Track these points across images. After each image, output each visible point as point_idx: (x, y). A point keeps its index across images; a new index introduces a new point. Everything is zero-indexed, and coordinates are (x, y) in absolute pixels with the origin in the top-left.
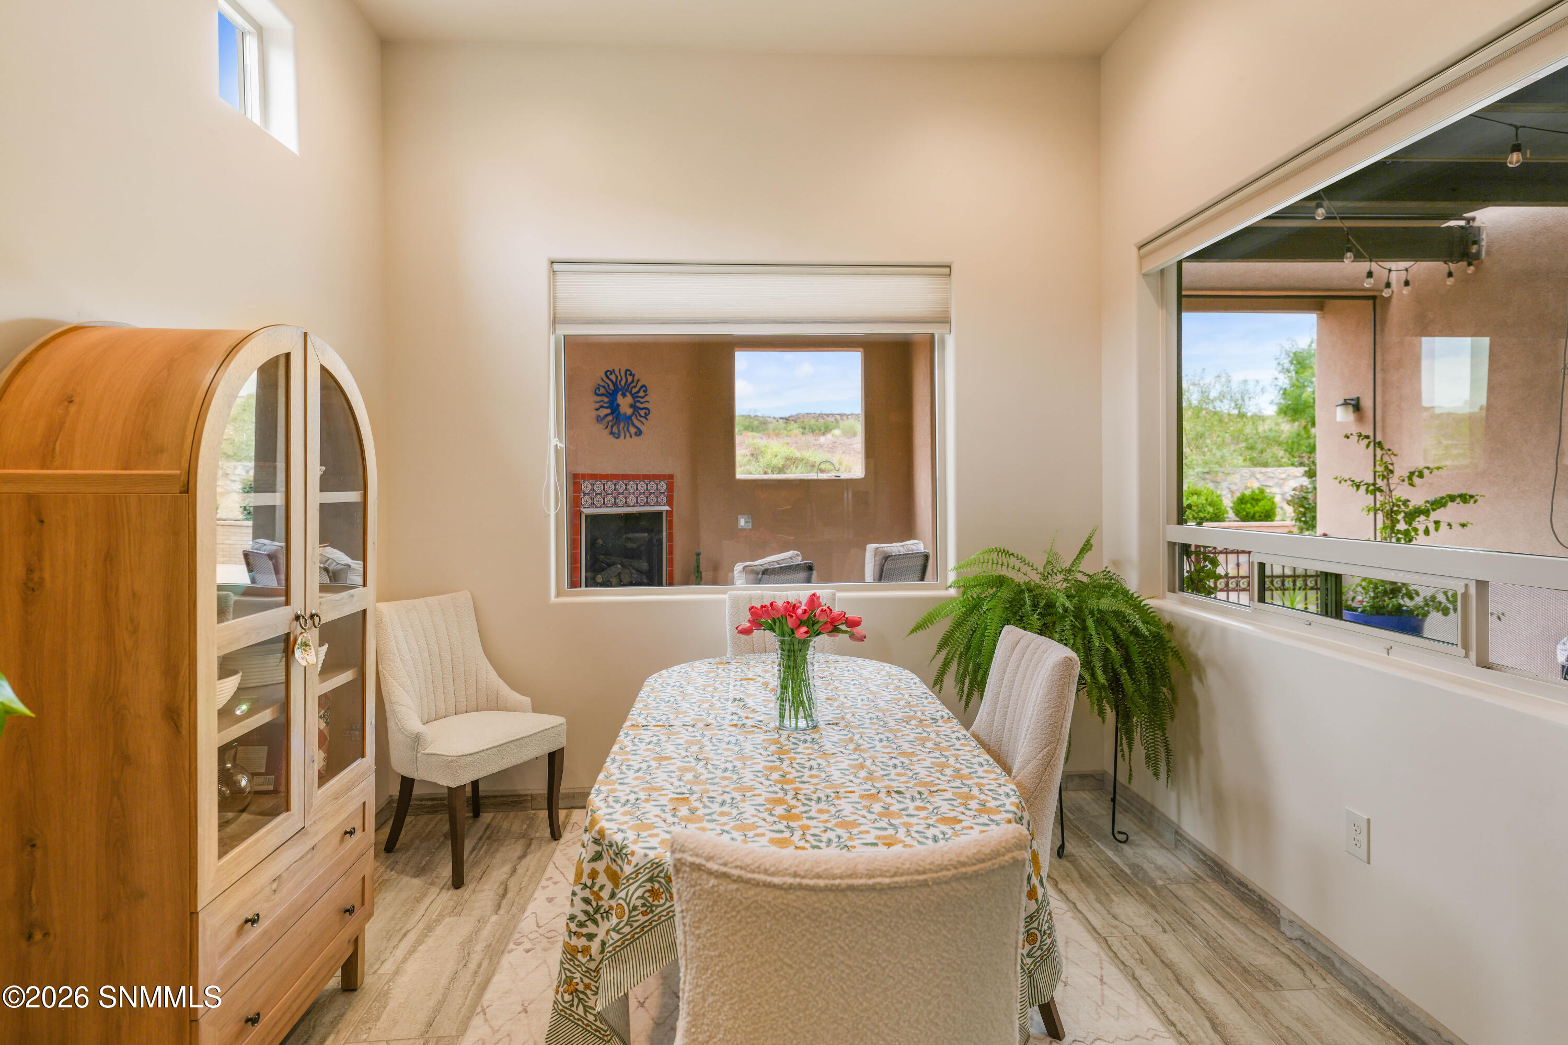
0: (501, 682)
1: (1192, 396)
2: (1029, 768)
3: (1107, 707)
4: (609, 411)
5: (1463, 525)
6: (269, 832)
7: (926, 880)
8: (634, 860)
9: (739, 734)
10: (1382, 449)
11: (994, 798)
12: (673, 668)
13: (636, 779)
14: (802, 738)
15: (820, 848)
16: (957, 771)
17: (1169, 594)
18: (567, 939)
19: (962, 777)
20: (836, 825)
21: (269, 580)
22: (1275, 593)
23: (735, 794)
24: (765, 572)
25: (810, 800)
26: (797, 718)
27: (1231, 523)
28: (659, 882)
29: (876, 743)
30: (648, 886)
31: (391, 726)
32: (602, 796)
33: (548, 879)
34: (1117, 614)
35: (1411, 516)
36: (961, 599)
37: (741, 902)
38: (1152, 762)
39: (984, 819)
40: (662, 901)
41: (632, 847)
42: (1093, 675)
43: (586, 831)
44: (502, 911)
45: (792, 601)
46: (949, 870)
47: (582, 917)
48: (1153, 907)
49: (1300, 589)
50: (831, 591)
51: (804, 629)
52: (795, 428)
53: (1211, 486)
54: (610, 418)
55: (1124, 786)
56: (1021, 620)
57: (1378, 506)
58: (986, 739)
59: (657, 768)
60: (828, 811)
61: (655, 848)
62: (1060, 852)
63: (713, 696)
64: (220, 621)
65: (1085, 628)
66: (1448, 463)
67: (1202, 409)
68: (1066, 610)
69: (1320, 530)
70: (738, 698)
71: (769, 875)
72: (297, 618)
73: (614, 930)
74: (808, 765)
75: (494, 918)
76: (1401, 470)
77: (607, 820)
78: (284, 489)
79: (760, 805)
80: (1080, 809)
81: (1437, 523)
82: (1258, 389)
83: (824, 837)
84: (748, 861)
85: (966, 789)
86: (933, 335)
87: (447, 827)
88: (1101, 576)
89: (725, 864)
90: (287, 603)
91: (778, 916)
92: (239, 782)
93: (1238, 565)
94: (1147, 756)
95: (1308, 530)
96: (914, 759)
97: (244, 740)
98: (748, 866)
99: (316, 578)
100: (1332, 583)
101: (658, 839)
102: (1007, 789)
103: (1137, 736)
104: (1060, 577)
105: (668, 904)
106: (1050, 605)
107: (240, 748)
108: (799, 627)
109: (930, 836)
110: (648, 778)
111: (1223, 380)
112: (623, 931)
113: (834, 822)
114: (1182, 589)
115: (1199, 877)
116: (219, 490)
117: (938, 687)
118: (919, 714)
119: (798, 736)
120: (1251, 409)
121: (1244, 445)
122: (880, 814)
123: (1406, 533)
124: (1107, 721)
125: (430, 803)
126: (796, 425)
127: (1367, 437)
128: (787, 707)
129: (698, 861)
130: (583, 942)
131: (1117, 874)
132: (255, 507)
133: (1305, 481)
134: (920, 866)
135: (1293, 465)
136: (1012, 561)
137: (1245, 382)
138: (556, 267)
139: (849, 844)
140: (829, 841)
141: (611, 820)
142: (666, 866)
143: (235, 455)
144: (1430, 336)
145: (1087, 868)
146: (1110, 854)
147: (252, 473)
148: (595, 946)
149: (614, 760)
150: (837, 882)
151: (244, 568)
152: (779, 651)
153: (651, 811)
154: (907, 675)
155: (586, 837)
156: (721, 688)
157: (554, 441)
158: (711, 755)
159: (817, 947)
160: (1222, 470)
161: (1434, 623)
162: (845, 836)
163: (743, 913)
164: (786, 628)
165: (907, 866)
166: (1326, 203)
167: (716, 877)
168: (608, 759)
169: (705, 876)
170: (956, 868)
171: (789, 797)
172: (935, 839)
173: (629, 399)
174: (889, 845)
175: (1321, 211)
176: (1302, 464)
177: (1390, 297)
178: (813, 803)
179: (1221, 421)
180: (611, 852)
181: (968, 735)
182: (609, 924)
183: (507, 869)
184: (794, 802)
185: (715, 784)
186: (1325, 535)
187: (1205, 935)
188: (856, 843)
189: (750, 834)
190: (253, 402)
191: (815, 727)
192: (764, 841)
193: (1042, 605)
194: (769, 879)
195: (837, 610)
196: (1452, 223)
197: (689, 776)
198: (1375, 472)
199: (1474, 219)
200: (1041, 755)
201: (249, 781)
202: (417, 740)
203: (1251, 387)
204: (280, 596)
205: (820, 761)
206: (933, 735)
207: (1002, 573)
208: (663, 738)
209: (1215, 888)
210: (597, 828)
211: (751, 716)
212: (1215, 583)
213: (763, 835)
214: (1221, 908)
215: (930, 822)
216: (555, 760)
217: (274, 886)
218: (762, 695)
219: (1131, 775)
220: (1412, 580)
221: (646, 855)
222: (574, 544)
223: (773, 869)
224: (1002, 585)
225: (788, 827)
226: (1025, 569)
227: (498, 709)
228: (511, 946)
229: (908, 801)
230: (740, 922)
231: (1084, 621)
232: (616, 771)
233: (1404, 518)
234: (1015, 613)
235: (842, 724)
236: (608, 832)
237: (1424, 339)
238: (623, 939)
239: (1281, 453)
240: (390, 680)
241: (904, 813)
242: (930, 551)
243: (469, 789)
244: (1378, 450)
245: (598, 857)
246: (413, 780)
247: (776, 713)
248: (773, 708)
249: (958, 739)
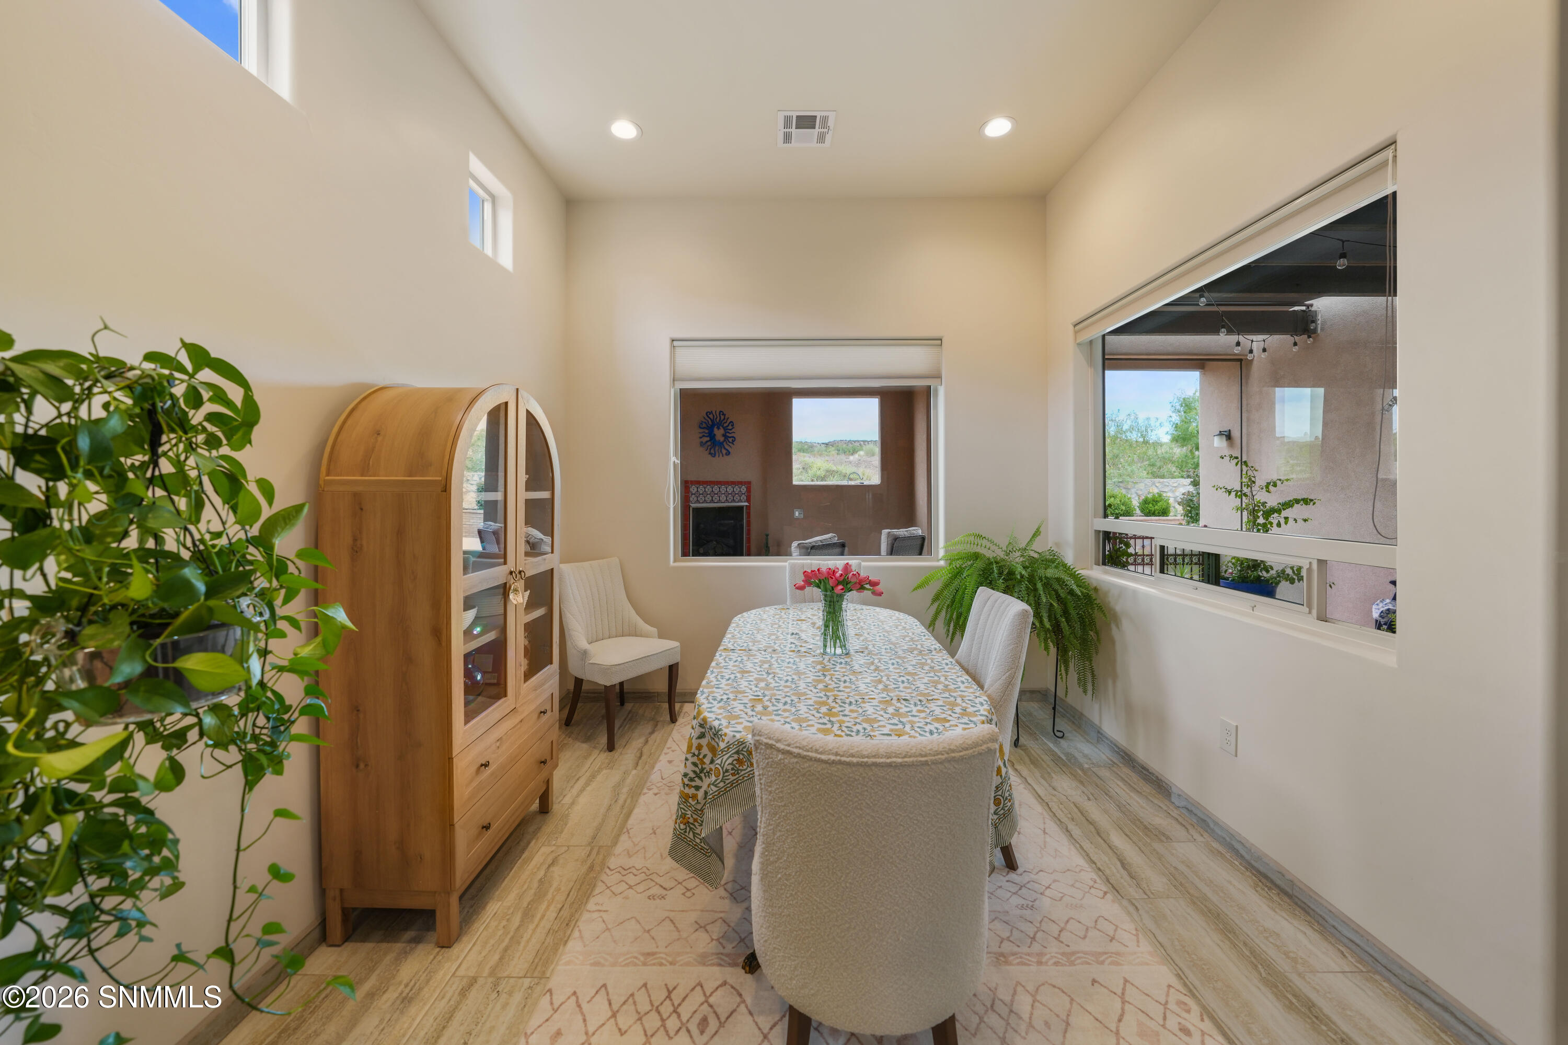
0: (638, 618)
1: (1111, 430)
2: (998, 685)
3: (1051, 644)
4: (708, 439)
5: (1305, 520)
6: (494, 709)
7: (927, 761)
8: (726, 739)
9: (796, 657)
10: (1247, 466)
11: (972, 706)
12: (751, 611)
13: (727, 685)
14: (839, 661)
15: (852, 736)
16: (946, 686)
17: (1095, 567)
18: (682, 789)
19: (949, 691)
20: (863, 721)
21: (494, 549)
22: (1169, 566)
23: (793, 698)
24: (813, 547)
25: (844, 703)
26: (835, 648)
27: (1138, 516)
28: (743, 754)
29: (890, 666)
30: (736, 756)
31: (569, 644)
32: (705, 696)
33: (668, 748)
34: (1058, 580)
35: (1268, 513)
36: (948, 568)
37: (800, 771)
38: (1082, 682)
39: (965, 720)
40: (745, 767)
41: (725, 730)
42: (1041, 622)
43: (694, 718)
44: (639, 768)
45: (833, 568)
46: (943, 754)
47: (692, 775)
48: (1082, 783)
49: (1187, 564)
50: (857, 561)
51: (840, 587)
52: (833, 451)
53: (1124, 491)
54: (709, 443)
55: (1061, 699)
56: (991, 583)
57: (1244, 506)
58: (965, 665)
59: (741, 678)
60: (857, 711)
61: (740, 732)
62: (1016, 743)
63: (778, 631)
64: (465, 574)
65: (1036, 590)
66: (1294, 476)
67: (1117, 438)
68: (1022, 576)
69: (1202, 523)
70: (795, 632)
71: (818, 753)
72: (511, 573)
73: (713, 784)
74: (843, 679)
75: (634, 772)
76: (1260, 481)
77: (709, 712)
78: (503, 490)
79: (811, 705)
80: (1030, 714)
81: (1286, 518)
82: (1158, 424)
83: (855, 728)
84: (805, 743)
85: (952, 699)
86: (930, 387)
87: (604, 711)
88: (1047, 553)
89: (789, 745)
90: (505, 563)
91: (824, 781)
92: (476, 677)
93: (1143, 547)
94: (1079, 679)
95: (1193, 523)
96: (916, 677)
97: (479, 650)
98: (804, 747)
99: (522, 547)
100: (1212, 560)
101: (743, 726)
102: (981, 700)
103: (1071, 665)
104: (1018, 554)
105: (749, 769)
106: (1011, 573)
107: (477, 655)
108: (837, 585)
109: (927, 730)
110: (735, 684)
111: (1132, 417)
112: (719, 785)
113: (861, 718)
114: (1104, 564)
115: (1114, 763)
116: (464, 490)
117: (931, 628)
118: (919, 647)
119: (836, 659)
120: (1152, 437)
121: (1147, 463)
122: (892, 714)
123: (1264, 525)
124: (1050, 654)
125: (593, 695)
126: (833, 448)
127: (1237, 458)
128: (829, 640)
129: (770, 742)
130: (693, 791)
131: (1056, 759)
132: (485, 501)
133: (1191, 489)
134: (922, 751)
135: (1182, 477)
136: (984, 542)
137: (1148, 419)
138: (675, 343)
139: (872, 734)
140: (858, 731)
141: (711, 712)
142: (748, 744)
143: (473, 468)
144: (1281, 387)
145: (1035, 754)
146: (1051, 745)
147: (483, 479)
148: (700, 794)
149: (712, 672)
150: (866, 760)
151: (478, 540)
152: (823, 602)
153: (737, 706)
154: (911, 620)
155: (695, 722)
156: (784, 626)
157: (673, 459)
158: (777, 671)
159: (851, 803)
160: (1132, 480)
161: (1283, 588)
162: (869, 728)
163: (801, 778)
164: (828, 586)
165: (914, 751)
166: (1206, 294)
167: (783, 753)
168: (709, 671)
169: (775, 753)
170: (948, 753)
171: (830, 701)
172: (931, 733)
173: (722, 431)
174: (899, 736)
175: (1203, 300)
176: (1189, 477)
177: (1252, 360)
178: (847, 706)
179: (1131, 446)
180: (711, 733)
181: (954, 662)
182: (710, 780)
183: (642, 740)
184: (833, 704)
185: (779, 690)
186: (1205, 526)
187: (1117, 803)
188: (876, 733)
189: (804, 725)
190: (485, 433)
191: (847, 654)
192: (813, 730)
193: (1005, 573)
194: (819, 756)
195: (863, 574)
196: (1296, 308)
197: (762, 684)
198: (1242, 483)
199: (1312, 305)
200: (1005, 677)
201: (482, 676)
202: (585, 653)
203: (1152, 423)
204: (501, 558)
205: (851, 677)
206: (929, 661)
207: (977, 551)
208: (745, 658)
209: (1126, 771)
210: (702, 717)
211: (804, 645)
212: (1127, 559)
213: (812, 726)
214: (1129, 784)
215: (928, 721)
216: (673, 670)
217: (498, 744)
218: (812, 631)
219: (1067, 691)
220: (1269, 559)
221: (734, 736)
222: (685, 527)
223: (821, 750)
224: (977, 559)
225: (830, 721)
226: (993, 548)
227: (636, 636)
228: (645, 791)
229: (912, 706)
230: (799, 784)
231: (1035, 584)
232: (714, 680)
233: (1263, 515)
234: (987, 579)
235: (866, 652)
236: (709, 720)
237: (1278, 390)
238: (719, 791)
239: (1174, 469)
240: (568, 615)
241: (909, 714)
242: (926, 534)
243: (618, 687)
244: (1244, 467)
245: (702, 736)
246: (582, 680)
247: (821, 644)
248: (819, 640)
249: (947, 664)
